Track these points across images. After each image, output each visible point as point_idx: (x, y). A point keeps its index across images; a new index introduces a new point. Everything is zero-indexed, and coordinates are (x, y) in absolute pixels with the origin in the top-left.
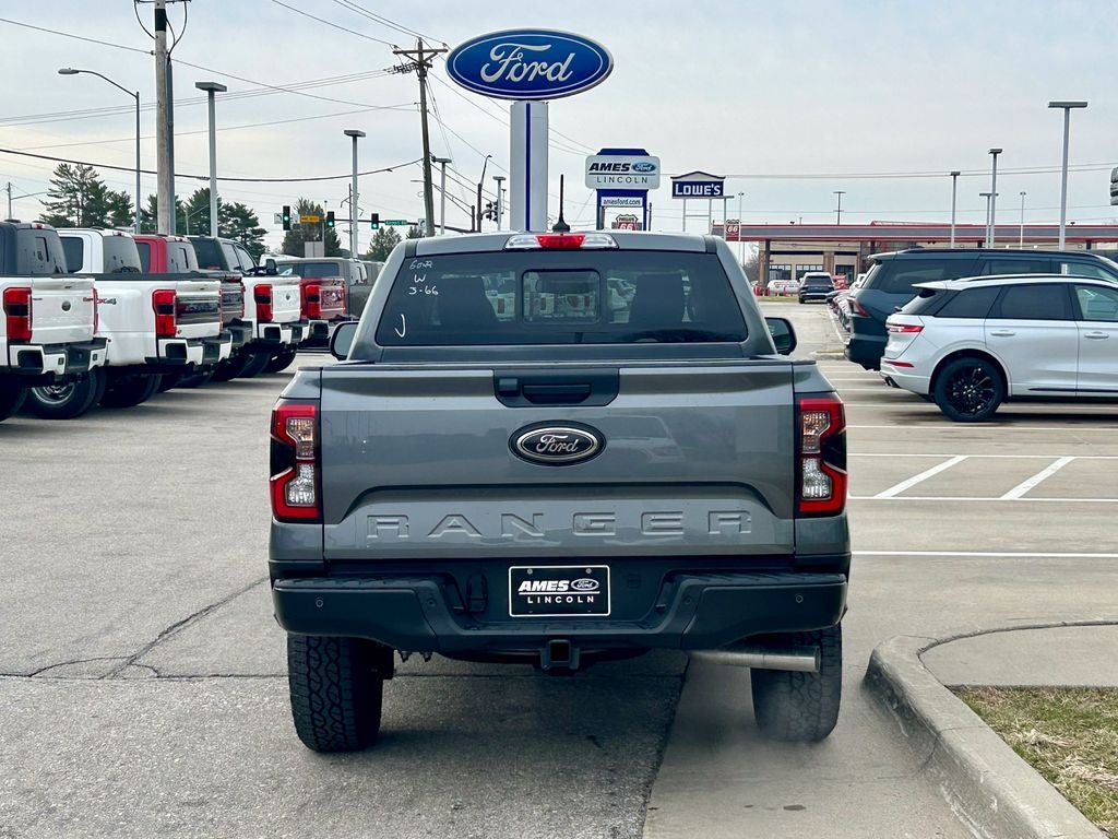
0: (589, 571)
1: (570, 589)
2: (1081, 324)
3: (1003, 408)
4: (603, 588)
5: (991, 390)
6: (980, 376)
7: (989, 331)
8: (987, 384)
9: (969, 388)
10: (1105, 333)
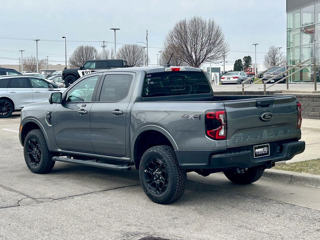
0: (266, 146)
1: (263, 150)
2: (33, 89)
3: (14, 113)
4: (268, 149)
5: (10, 108)
6: (7, 104)
7: (9, 91)
8: (9, 107)
9: (4, 108)
10: (39, 91)
